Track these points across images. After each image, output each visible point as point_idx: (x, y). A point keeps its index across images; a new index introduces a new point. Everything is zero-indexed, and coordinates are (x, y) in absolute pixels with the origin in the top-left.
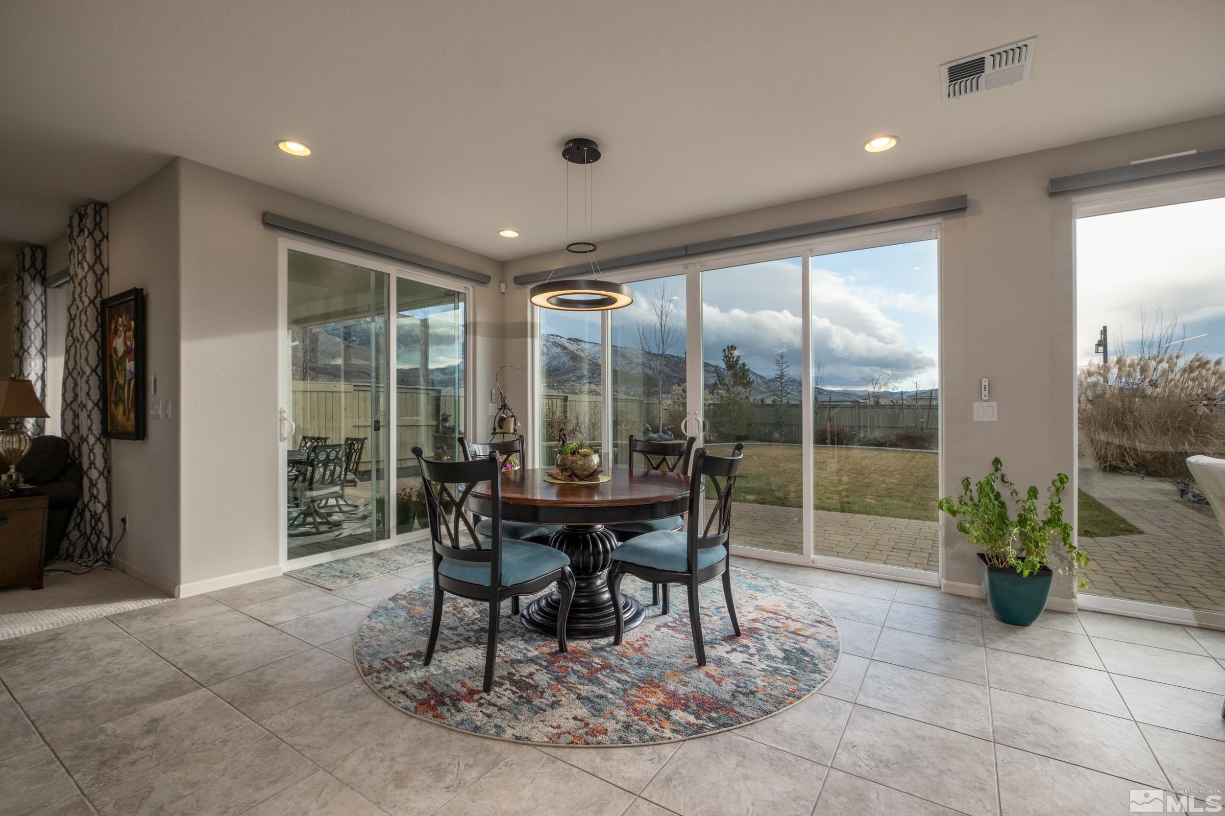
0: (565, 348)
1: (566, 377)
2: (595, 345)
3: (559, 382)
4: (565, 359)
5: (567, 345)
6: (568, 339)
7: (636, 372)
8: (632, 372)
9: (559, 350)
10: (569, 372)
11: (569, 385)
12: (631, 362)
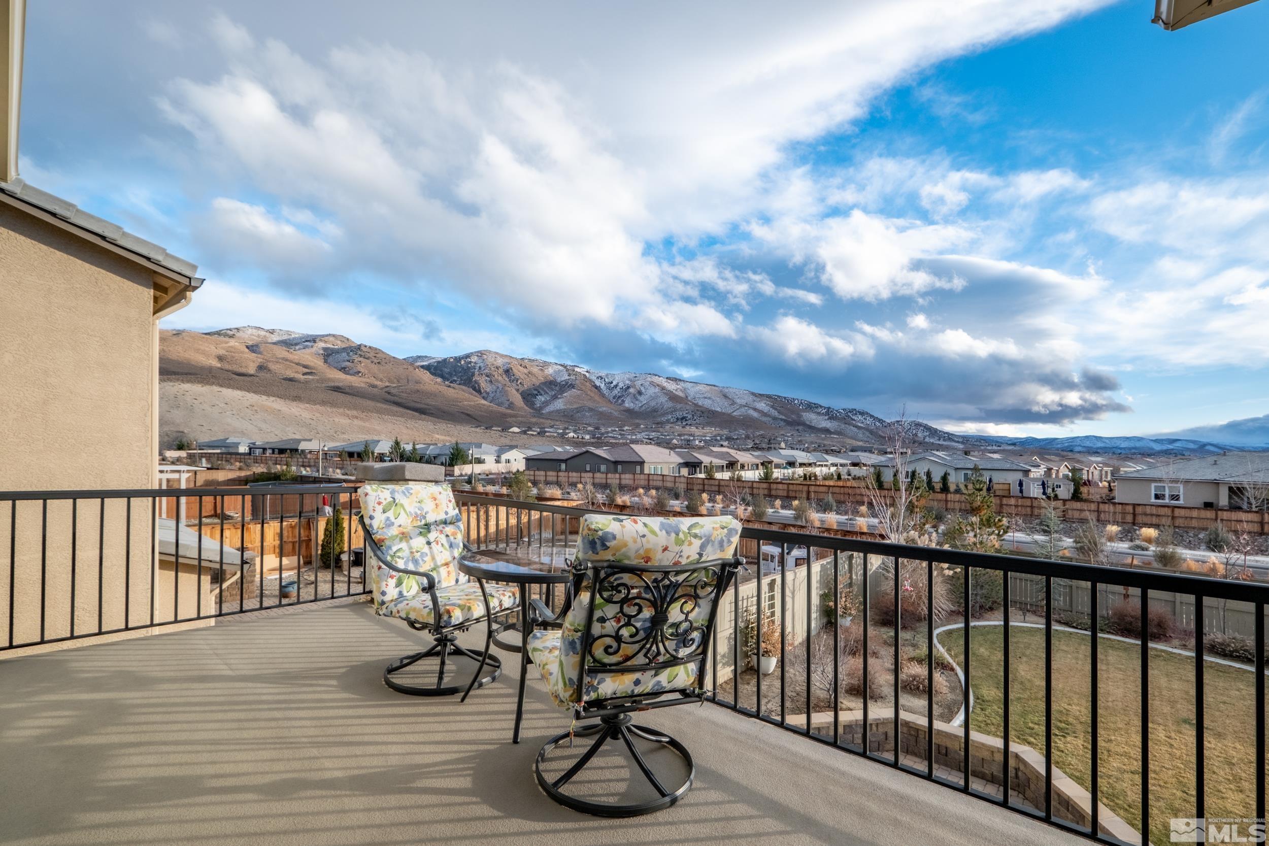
0: (663, 388)
1: (664, 419)
2: (694, 385)
3: (658, 424)
4: (663, 399)
5: (665, 384)
6: (667, 378)
7: (740, 413)
8: (735, 414)
9: (657, 390)
10: (667, 413)
11: (668, 427)
12: (733, 403)
